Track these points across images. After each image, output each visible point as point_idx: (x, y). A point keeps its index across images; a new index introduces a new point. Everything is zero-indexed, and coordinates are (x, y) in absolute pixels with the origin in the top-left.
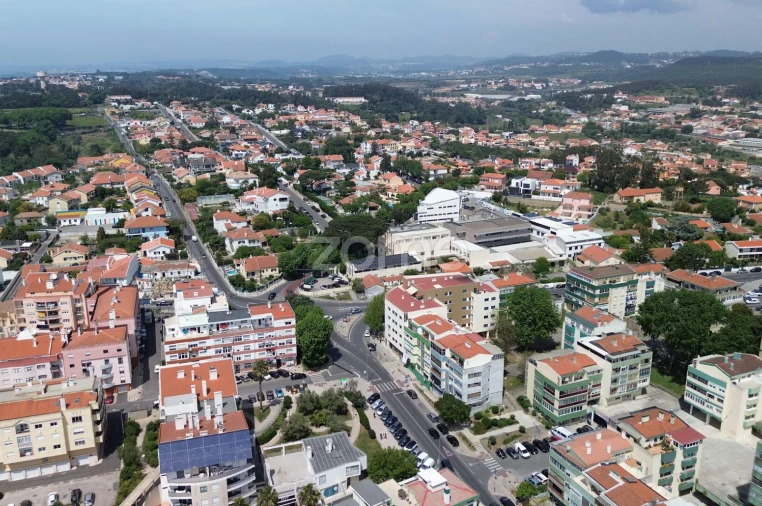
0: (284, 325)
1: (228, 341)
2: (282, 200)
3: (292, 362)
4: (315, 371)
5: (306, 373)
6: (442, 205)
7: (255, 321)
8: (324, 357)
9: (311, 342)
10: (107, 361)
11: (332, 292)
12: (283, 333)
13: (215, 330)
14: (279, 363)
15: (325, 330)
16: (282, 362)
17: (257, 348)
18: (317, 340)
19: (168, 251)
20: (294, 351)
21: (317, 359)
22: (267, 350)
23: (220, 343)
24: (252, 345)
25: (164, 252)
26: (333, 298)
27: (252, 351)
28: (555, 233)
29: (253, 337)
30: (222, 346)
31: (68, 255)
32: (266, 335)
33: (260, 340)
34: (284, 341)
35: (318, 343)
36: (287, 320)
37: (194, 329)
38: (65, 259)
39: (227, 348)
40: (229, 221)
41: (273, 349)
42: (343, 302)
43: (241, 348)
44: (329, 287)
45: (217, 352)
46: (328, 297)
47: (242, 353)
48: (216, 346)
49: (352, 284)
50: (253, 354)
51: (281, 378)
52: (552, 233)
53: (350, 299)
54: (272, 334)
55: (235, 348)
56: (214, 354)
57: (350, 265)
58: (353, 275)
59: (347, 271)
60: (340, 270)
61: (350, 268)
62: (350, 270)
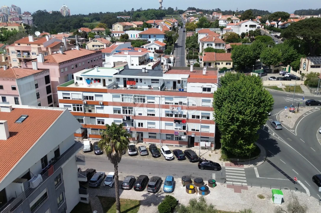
0: (200, 91)
1: (129, 100)
2: (251, 26)
3: (208, 144)
4: (236, 163)
5: (223, 164)
7: (168, 81)
8: (251, 146)
9: (233, 120)
11: (280, 84)
12: (198, 102)
13: (121, 86)
14: (191, 142)
15: (258, 105)
16: (196, 141)
17: (163, 115)
18: (241, 117)
19: (158, 48)
20: (212, 129)
21: (240, 147)
22: (176, 121)
23: (119, 100)
24: (157, 110)
25: (155, 48)
26: (281, 89)
27: (157, 119)
29: (160, 100)
30: (121, 104)
31: (95, 43)
32: (177, 100)
33: (166, 106)
34: (199, 113)
35: (244, 123)
36: (206, 85)
37: (99, 80)
38: (93, 46)
39: (127, 109)
41: (183, 121)
42: (292, 93)
43: (144, 111)
44: (278, 79)
45: (115, 111)
46: (275, 88)
47: (144, 118)
48: (114, 104)
49: (305, 79)
50: (157, 122)
51: (187, 161)
53: (302, 92)
54: (184, 100)
55: (137, 110)
56: (112, 112)
57: (305, 61)
58: (307, 70)
59: (301, 68)
60: (293, 67)
61: (305, 63)
62: (305, 66)
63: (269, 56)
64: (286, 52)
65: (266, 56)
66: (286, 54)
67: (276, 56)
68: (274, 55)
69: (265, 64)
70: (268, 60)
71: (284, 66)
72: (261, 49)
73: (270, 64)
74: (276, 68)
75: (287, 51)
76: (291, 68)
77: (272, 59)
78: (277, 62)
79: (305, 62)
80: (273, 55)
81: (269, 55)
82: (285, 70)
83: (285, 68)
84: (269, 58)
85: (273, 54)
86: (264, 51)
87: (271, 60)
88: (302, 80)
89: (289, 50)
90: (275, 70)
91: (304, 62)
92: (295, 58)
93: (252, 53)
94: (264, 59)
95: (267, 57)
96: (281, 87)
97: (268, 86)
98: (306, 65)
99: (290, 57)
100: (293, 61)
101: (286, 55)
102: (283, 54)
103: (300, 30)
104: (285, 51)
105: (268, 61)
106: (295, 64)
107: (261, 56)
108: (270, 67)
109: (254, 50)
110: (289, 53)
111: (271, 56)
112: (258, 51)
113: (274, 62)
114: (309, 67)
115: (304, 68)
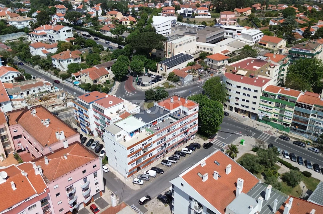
1: (164, 134)
2: (68, 31)
4: (212, 139)
6: (164, 25)
10: (85, 180)
12: (192, 118)
13: (149, 127)
17: (179, 133)
19: (16, 76)
22: (184, 133)
23: (160, 136)
24: (176, 132)
25: (13, 77)
27: (176, 137)
28: (240, 32)
29: (177, 126)
32: (184, 122)
33: (181, 126)
34: (192, 123)
36: (195, 108)
37: (137, 131)
39: (164, 139)
40: (44, 49)
43: (171, 136)
45: (158, 144)
47: (171, 139)
48: (158, 140)
52: (238, 32)
53: (175, 86)
54: (187, 121)
55: (168, 137)
56: (156, 146)
57: (161, 65)
58: (165, 71)
59: (158, 70)
62: (162, 68)
76: (149, 70)
79: (161, 66)
88: (165, 78)
96: (162, 87)
98: (163, 68)
114: (166, 69)
115: (161, 69)
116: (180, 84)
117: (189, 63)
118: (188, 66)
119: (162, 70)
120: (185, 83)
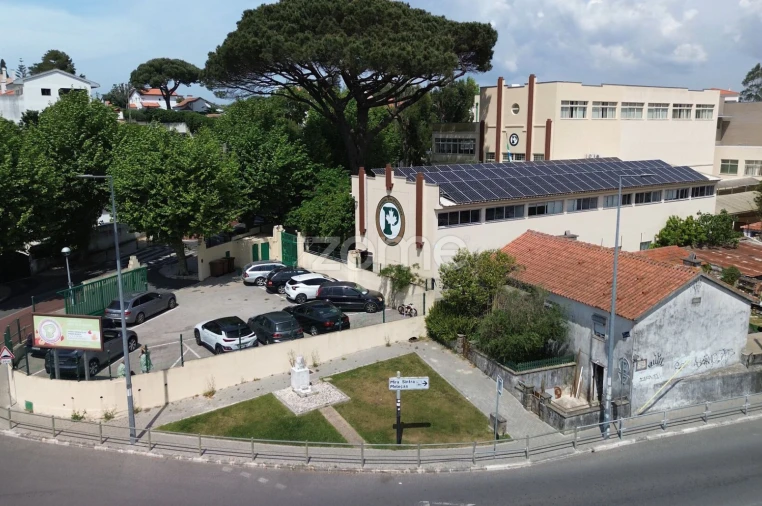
49: (425, 300)
57: (389, 186)
58: (420, 246)
59: (363, 232)
60: (310, 233)
61: (389, 205)
62: (391, 219)
63: (167, 178)
64: (255, 156)
65: (148, 178)
66: (261, 166)
67: (211, 176)
68: (198, 168)
69: (150, 231)
70: (165, 201)
71: (257, 235)
72: (107, 145)
73: (181, 225)
74: (218, 252)
75: (256, 147)
76: (301, 240)
77: (190, 197)
78: (222, 211)
79: (388, 198)
80: (190, 172)
81: (162, 172)
82: (266, 256)
83: (266, 246)
84: (170, 188)
85: (185, 162)
86: (127, 148)
87: (184, 205)
88: (407, 312)
89: (267, 145)
90: (212, 265)
91: (385, 194)
92: (307, 188)
93: (43, 166)
94: (133, 200)
95: (152, 187)
96: (312, 406)
97: (205, 407)
98: (398, 213)
99: (280, 184)
100: (297, 202)
101: (259, 173)
102: (243, 168)
103: (301, 35)
104: (248, 152)
105: (168, 210)
106: (319, 217)
107: (115, 182)
108: (181, 247)
109: (66, 153)
110: (269, 158)
111: (181, 174)
112: (91, 157)
113: (207, 215)
114: (430, 219)
115: (388, 230)
116: (569, 400)
117: (673, 225)
118: (663, 242)
119: (395, 230)
120: (639, 403)
